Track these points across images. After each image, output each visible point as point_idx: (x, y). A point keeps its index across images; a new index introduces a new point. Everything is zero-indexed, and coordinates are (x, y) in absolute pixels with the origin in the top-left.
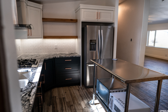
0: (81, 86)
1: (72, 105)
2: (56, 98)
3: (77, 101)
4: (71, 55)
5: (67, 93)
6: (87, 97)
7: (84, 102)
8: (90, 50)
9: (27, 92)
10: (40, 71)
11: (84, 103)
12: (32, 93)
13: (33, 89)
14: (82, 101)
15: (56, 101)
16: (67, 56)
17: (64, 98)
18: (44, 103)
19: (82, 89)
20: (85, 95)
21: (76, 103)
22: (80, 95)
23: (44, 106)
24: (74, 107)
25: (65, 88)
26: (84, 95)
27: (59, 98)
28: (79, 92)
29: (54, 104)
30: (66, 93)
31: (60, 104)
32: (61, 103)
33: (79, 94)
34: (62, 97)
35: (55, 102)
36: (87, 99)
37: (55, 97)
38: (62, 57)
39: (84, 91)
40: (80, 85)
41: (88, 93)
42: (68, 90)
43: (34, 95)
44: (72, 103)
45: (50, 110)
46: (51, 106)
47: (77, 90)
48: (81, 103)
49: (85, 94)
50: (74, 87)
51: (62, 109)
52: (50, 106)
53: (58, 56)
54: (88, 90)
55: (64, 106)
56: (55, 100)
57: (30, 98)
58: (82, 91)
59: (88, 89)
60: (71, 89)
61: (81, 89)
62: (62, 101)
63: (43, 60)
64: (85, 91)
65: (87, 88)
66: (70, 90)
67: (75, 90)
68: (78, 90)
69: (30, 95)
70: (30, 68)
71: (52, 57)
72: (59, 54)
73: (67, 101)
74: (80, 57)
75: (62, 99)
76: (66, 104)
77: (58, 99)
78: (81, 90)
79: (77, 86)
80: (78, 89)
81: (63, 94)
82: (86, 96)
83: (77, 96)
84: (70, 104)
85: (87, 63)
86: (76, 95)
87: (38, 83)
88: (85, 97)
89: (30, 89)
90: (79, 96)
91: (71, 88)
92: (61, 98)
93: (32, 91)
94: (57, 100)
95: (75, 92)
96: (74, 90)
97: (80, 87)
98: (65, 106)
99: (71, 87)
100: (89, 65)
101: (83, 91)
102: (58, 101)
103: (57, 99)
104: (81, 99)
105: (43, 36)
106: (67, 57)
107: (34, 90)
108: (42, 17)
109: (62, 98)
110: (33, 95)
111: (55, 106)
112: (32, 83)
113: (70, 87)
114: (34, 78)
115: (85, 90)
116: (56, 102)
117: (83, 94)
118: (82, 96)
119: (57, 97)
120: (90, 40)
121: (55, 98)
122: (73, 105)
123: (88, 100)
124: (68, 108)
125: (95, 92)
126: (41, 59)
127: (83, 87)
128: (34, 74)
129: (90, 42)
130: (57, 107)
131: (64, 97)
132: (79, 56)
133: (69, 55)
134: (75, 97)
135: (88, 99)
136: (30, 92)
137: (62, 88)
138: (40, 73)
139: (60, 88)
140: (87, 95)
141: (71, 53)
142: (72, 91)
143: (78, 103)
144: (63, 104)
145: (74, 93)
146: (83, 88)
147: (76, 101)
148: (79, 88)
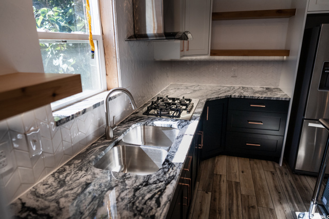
0: (281, 165)
1: (253, 207)
2: (222, 180)
3: (265, 200)
4: (266, 92)
5: (245, 173)
6: (293, 198)
7: (283, 208)
8: (320, 88)
9: (156, 188)
10: (193, 134)
11: (282, 211)
12: (164, 199)
13: (169, 186)
14: (278, 203)
15: (220, 185)
16: (257, 95)
17: (237, 184)
18: (198, 183)
19: (282, 174)
20: (287, 191)
21: (264, 206)
22: (275, 187)
23: (196, 189)
24: (256, 214)
25: (242, 160)
26: (284, 189)
27: (228, 181)
28: (274, 179)
29: (215, 192)
30: (243, 172)
31: (227, 195)
32: (230, 194)
33: (272, 184)
34: (234, 180)
35: (218, 188)
36: (292, 203)
37: (221, 175)
38: (244, 96)
39: (285, 178)
40: (278, 162)
41: (295, 188)
42: (249, 166)
43: (168, 205)
44: (253, 202)
45: (206, 202)
46: (210, 193)
47: (270, 173)
48: (276, 209)
49: (289, 189)
50: (264, 162)
51: (229, 209)
52: (207, 193)
53: (237, 95)
54: (296, 179)
55: (235, 201)
56: (218, 183)
57: (156, 212)
58: (280, 178)
59: (297, 177)
60: (255, 165)
61: (278, 172)
62: (233, 190)
63: (204, 101)
64: (290, 181)
65: (297, 174)
66: (252, 169)
67: (264, 173)
68: (273, 174)
69: (158, 203)
70: (177, 120)
71: (223, 95)
72: (240, 87)
73: (243, 193)
74: (289, 101)
75: (234, 186)
76: (240, 199)
77: (225, 183)
78: (280, 175)
79: (270, 163)
80: (272, 170)
81: (237, 174)
82: (291, 194)
83: (267, 187)
84: (248, 201)
85: (305, 119)
86: (265, 183)
87: (182, 166)
88: (288, 197)
89: (164, 182)
90: (273, 188)
91: (256, 163)
92: (231, 182)
93: (165, 188)
94: (222, 183)
95: (263, 177)
96: (262, 171)
97: (276, 165)
98: (237, 204)
99: (257, 161)
100: (310, 125)
101: (283, 179)
102: (224, 186)
103: (224, 181)
104: (276, 197)
105: (211, 50)
106: (256, 98)
107: (170, 189)
108: (213, 10)
109: (233, 183)
110: (165, 205)
111: (218, 198)
112: (171, 165)
113: (255, 160)
114: (177, 149)
115: (290, 178)
116: (220, 189)
117: (283, 185)
118: (281, 191)
119: (224, 178)
120: (325, 63)
121: (219, 177)
122: (257, 206)
123: (294, 206)
124: (244, 211)
125: (317, 198)
126: (202, 100)
127: (285, 168)
128: (179, 139)
129: (324, 67)
130: (220, 199)
131: (238, 181)
132: (286, 98)
133: (262, 92)
134: (263, 188)
135: (296, 205)
136: (162, 192)
137: (236, 159)
138: (192, 137)
139: (233, 159)
140: (294, 192)
141: (267, 89)
142: (256, 171)
143: (267, 205)
144: (235, 198)
145: (261, 177)
146: (284, 171)
147: (263, 201)
148: (275, 168)
